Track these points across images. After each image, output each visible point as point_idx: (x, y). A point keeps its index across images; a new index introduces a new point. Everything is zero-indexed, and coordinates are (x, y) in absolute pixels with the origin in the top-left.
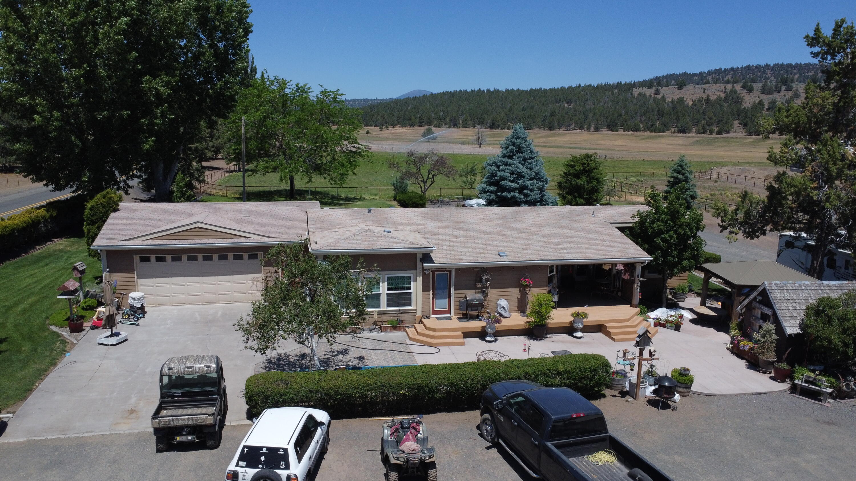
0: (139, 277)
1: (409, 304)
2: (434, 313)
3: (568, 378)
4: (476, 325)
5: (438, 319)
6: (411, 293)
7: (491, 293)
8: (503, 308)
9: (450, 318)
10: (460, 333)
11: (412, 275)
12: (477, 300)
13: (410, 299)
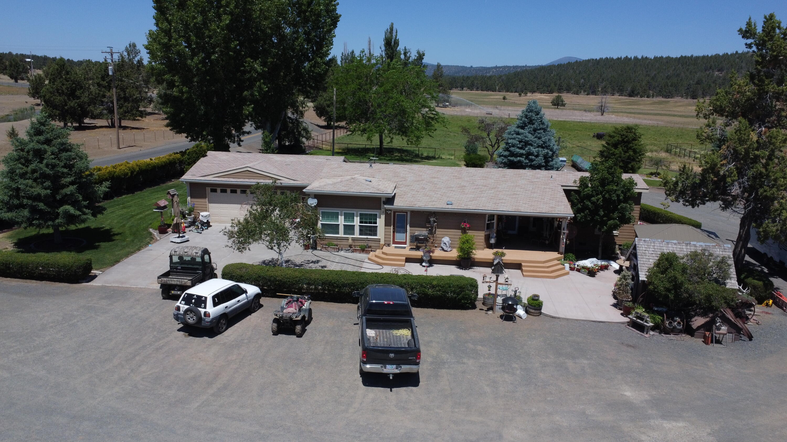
0: (210, 202)
1: (376, 235)
2: (394, 243)
3: (440, 291)
4: (419, 254)
5: (396, 247)
6: (377, 227)
7: (439, 232)
8: (445, 243)
9: (405, 248)
10: (404, 258)
11: (378, 213)
12: (423, 236)
13: (376, 231)
